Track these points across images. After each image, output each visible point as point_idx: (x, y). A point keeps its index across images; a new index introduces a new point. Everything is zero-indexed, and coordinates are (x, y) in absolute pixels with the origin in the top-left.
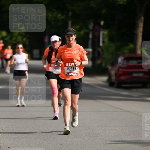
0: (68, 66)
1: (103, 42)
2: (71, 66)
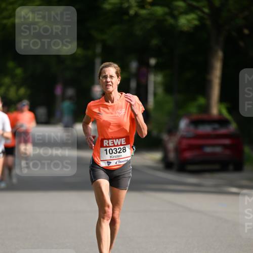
1: (155, 94)
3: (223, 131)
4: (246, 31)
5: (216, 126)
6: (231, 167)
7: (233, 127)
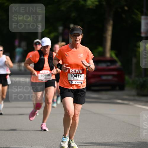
0: (72, 72)
2: (76, 73)
3: (113, 67)
4: (126, 8)
5: (109, 64)
6: (117, 88)
7: (119, 64)
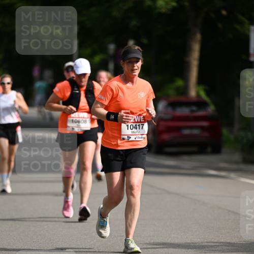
5: (194, 108)
6: (209, 150)
7: (211, 109)
